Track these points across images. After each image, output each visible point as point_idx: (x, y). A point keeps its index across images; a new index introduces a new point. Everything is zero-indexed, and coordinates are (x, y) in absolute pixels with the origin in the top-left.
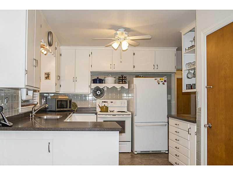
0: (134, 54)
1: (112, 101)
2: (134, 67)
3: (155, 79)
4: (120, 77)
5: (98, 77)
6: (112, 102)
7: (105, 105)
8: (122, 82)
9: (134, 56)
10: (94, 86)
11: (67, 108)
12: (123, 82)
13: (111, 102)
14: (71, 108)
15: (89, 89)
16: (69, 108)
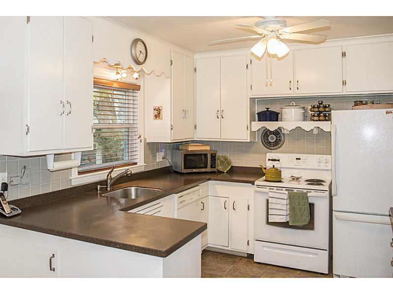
0: (344, 54)
1: (298, 156)
2: (344, 83)
3: (387, 113)
4: (314, 107)
5: (268, 109)
6: (300, 159)
7: (274, 166)
8: (319, 116)
9: (344, 59)
10: (257, 126)
11: (206, 168)
12: (321, 118)
13: (297, 159)
14: (215, 167)
15: (247, 133)
16: (212, 167)
